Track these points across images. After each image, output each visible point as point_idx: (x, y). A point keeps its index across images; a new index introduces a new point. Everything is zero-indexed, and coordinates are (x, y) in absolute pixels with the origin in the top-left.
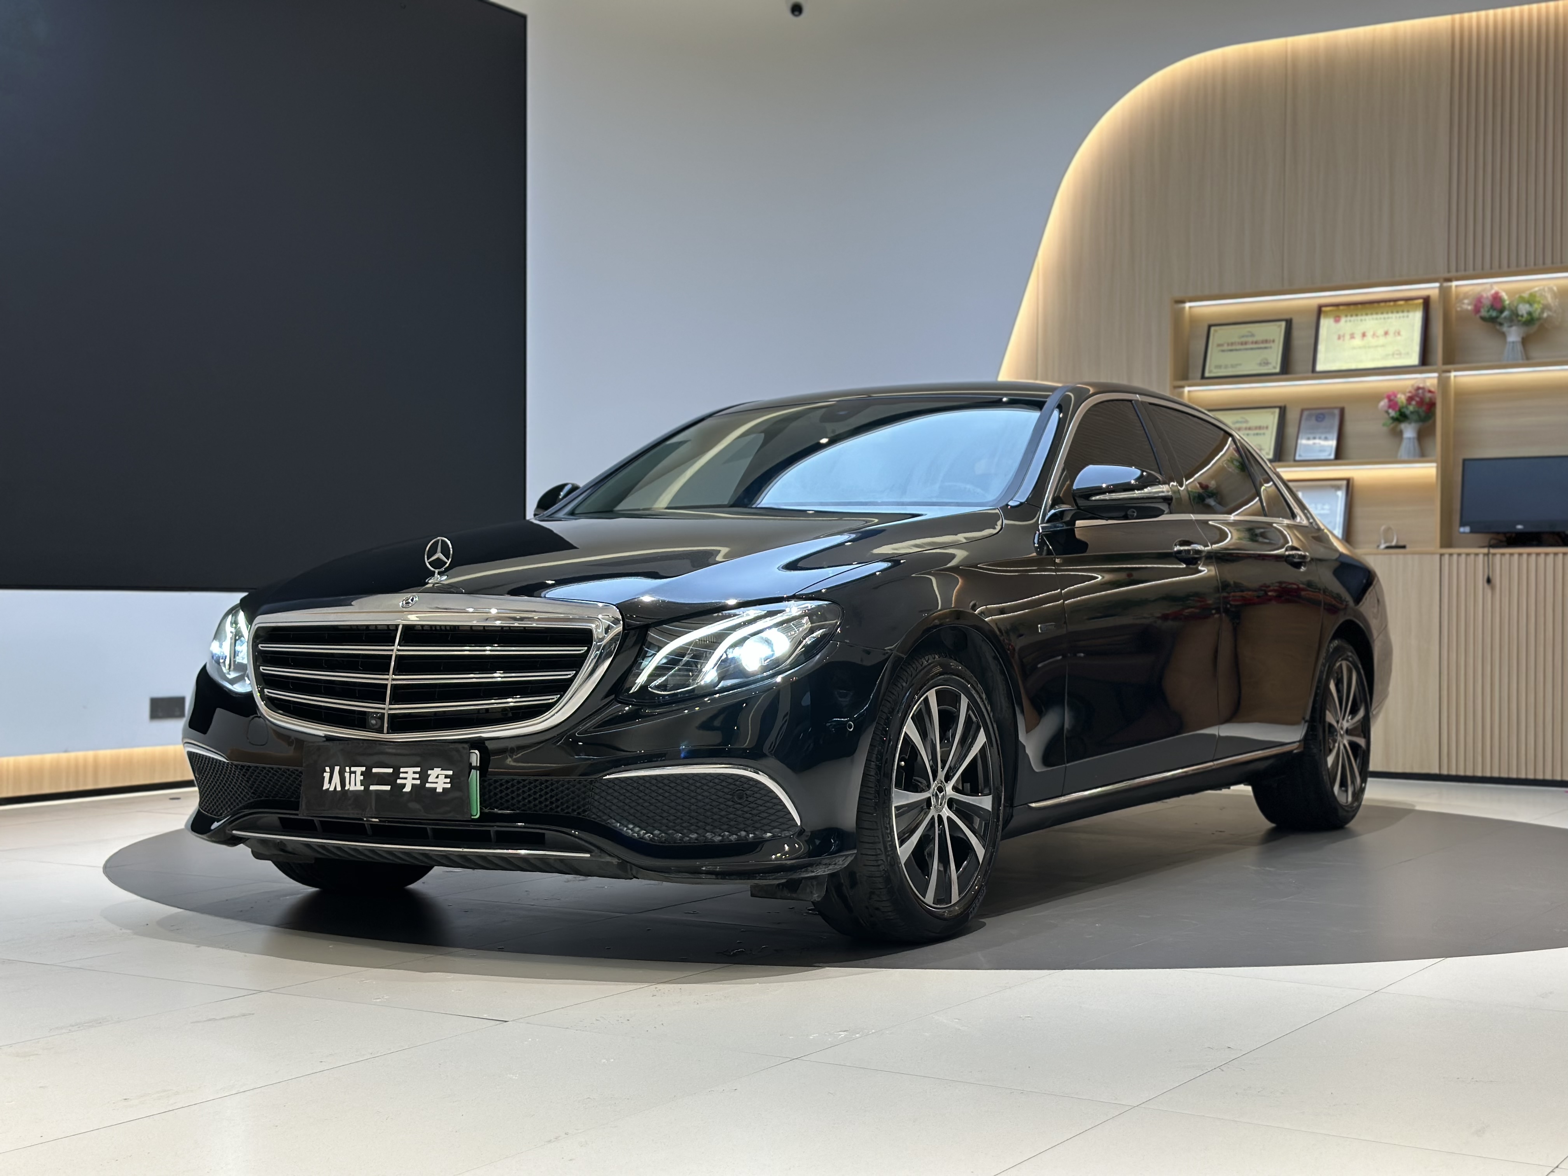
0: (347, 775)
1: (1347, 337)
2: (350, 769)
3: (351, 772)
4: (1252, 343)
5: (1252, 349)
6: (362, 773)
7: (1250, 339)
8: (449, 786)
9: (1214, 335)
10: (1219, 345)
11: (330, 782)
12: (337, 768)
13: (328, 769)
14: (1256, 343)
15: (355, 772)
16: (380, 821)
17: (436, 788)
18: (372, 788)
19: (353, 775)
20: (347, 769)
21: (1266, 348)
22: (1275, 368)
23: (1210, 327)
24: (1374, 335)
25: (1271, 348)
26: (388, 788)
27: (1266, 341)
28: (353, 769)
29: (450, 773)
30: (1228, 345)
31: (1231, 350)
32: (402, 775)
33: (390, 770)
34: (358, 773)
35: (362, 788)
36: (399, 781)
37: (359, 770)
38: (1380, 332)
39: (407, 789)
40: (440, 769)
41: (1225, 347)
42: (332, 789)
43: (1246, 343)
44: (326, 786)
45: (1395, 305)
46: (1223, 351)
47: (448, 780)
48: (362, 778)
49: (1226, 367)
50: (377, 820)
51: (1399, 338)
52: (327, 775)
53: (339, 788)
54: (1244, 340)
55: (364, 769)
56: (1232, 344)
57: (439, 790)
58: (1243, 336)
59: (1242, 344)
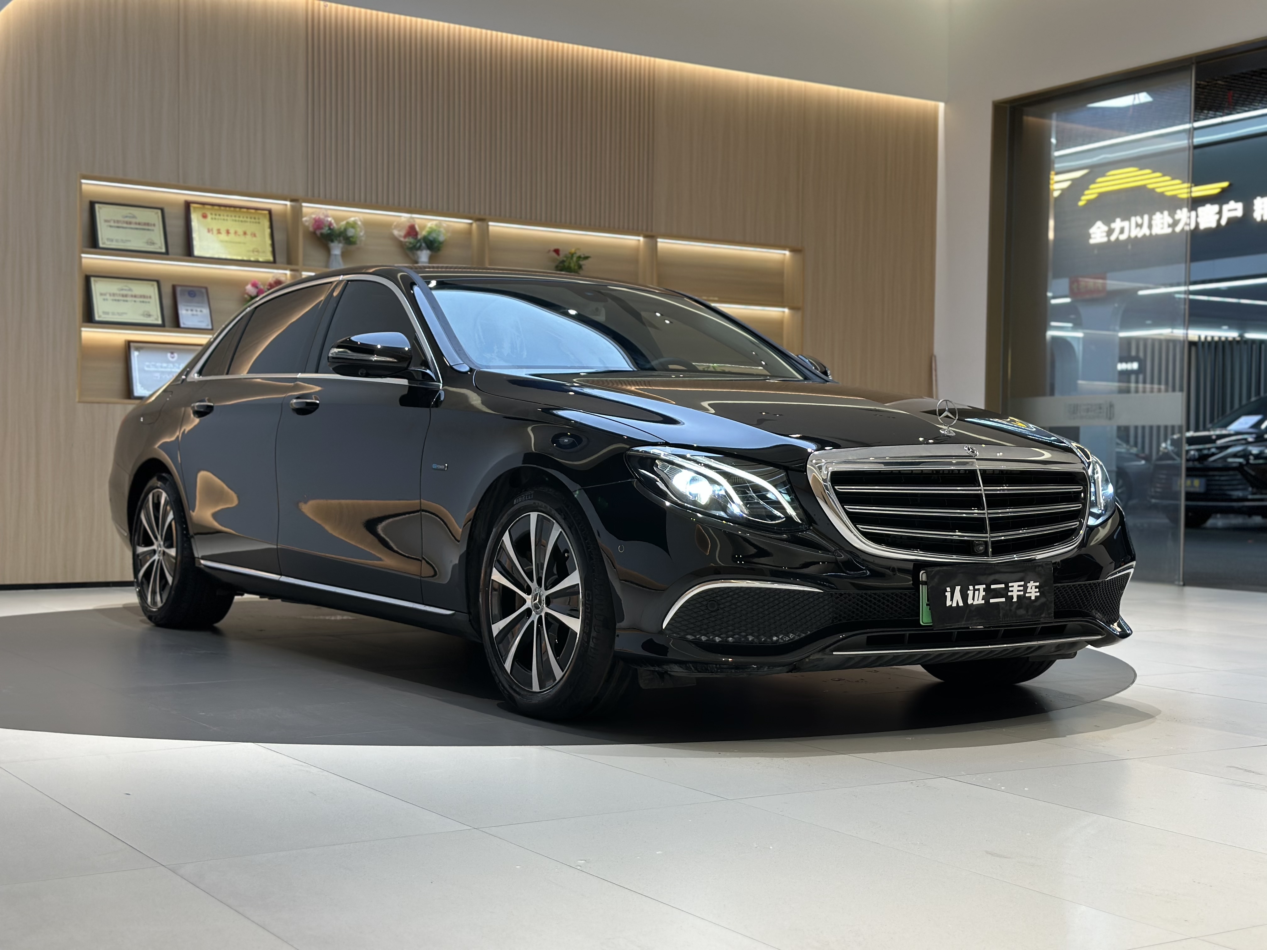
0: (970, 593)
1: (215, 232)
2: (974, 587)
3: (975, 590)
4: (136, 223)
5: (137, 229)
6: (984, 590)
7: (133, 220)
8: (1038, 594)
9: (99, 212)
10: (106, 221)
11: (952, 600)
12: (958, 588)
13: (948, 589)
14: (139, 224)
15: (979, 590)
16: (985, 628)
17: (1031, 596)
18: (992, 601)
19: (977, 592)
20: (971, 588)
21: (148, 230)
22: (161, 248)
23: (92, 204)
24: (236, 233)
25: (153, 230)
26: (1003, 600)
27: (148, 224)
28: (977, 587)
29: (1038, 584)
30: (114, 222)
31: (118, 227)
32: (1010, 589)
33: (1003, 586)
34: (982, 590)
35: (983, 602)
36: (1010, 594)
37: (982, 587)
38: (240, 232)
39: (1015, 600)
40: (1033, 582)
41: (112, 224)
42: (954, 605)
43: (130, 223)
44: (948, 603)
45: (248, 212)
46: (111, 226)
47: (1037, 590)
48: (984, 593)
49: (117, 241)
50: (982, 627)
51: (254, 239)
52: (948, 594)
53: (961, 604)
54: (127, 219)
55: (984, 586)
56: (118, 222)
57: (1033, 598)
58: (126, 217)
59: (127, 223)
